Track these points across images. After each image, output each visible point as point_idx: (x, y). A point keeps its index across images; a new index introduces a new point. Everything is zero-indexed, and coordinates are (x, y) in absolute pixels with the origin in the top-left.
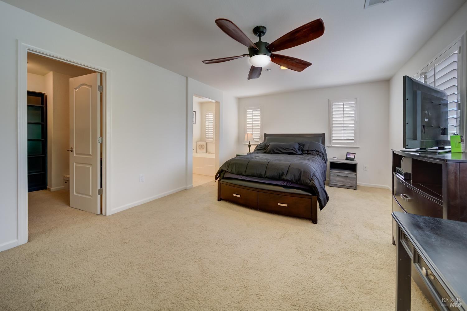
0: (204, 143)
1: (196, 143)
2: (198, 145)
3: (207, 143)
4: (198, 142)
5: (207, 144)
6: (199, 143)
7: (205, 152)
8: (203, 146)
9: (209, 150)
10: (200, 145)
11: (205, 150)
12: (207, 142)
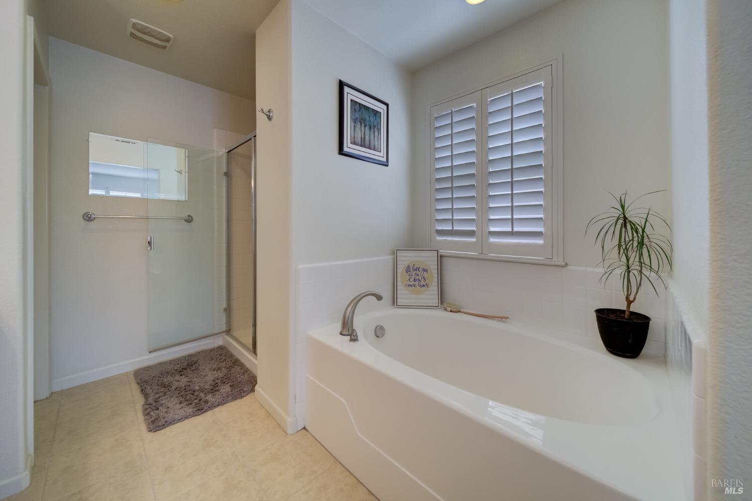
0: (429, 260)
1: (390, 258)
2: (401, 268)
3: (441, 256)
4: (399, 253)
5: (445, 260)
6: (407, 258)
7: (435, 302)
8: (425, 270)
9: (454, 291)
10: (408, 270)
11: (431, 295)
12: (443, 252)
